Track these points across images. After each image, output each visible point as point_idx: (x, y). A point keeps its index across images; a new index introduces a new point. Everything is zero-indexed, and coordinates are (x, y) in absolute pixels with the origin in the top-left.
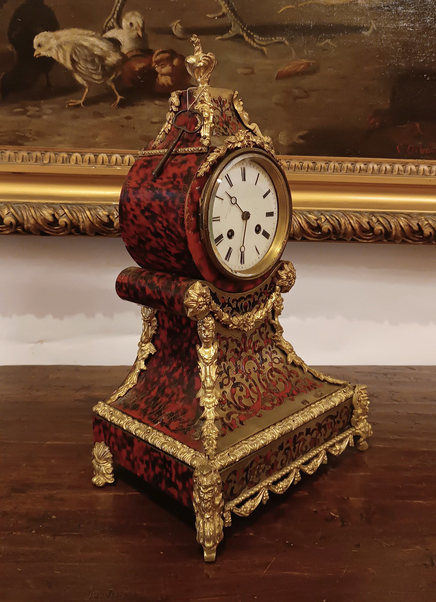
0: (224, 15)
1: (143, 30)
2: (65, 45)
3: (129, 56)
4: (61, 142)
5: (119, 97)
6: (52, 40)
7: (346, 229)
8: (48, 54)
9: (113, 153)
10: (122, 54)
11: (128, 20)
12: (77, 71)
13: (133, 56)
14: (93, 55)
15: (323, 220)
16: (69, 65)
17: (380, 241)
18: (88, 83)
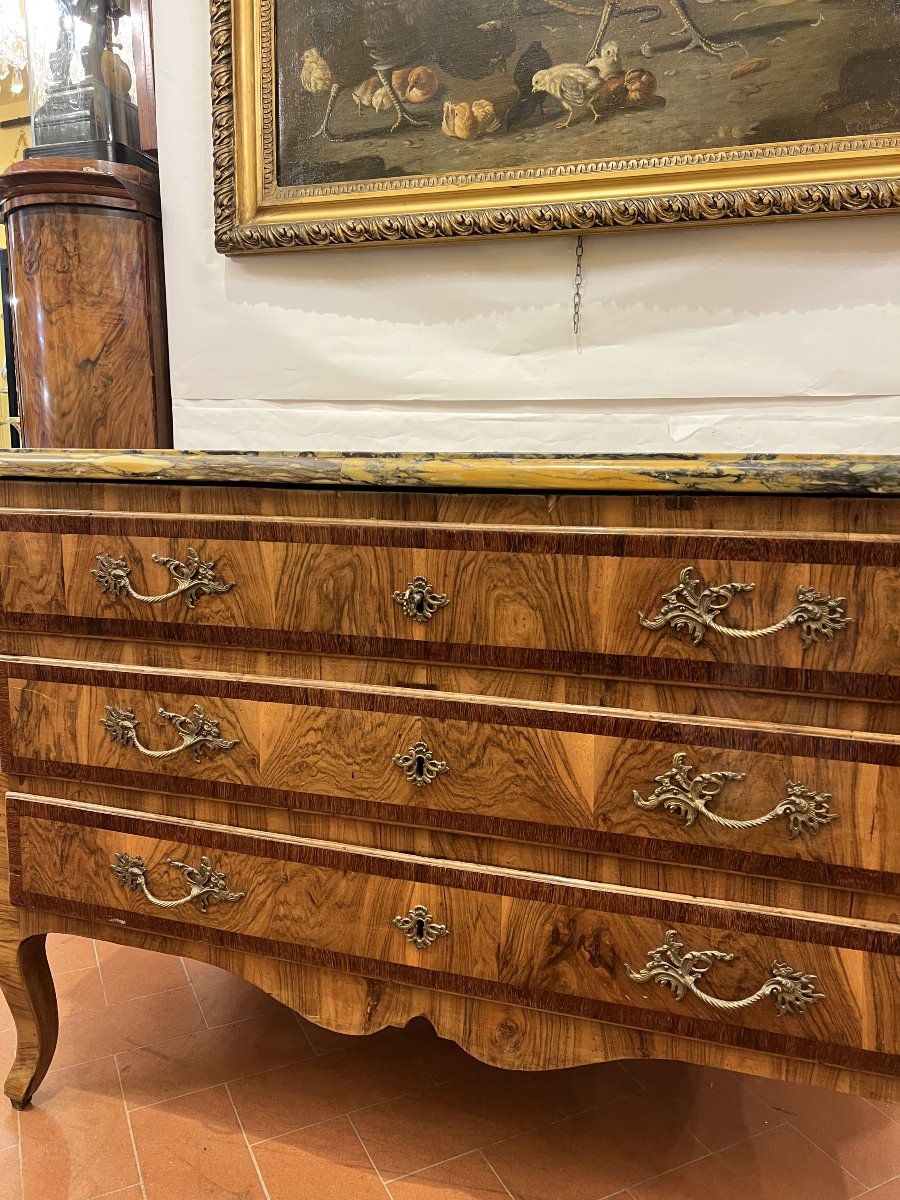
0: (686, 31)
1: (617, 55)
2: (556, 79)
4: (549, 160)
5: (597, 116)
6: (546, 76)
8: (543, 88)
9: (589, 164)
10: (600, 79)
11: (606, 49)
12: (564, 98)
13: (610, 79)
14: (578, 83)
16: (558, 95)
18: (573, 107)
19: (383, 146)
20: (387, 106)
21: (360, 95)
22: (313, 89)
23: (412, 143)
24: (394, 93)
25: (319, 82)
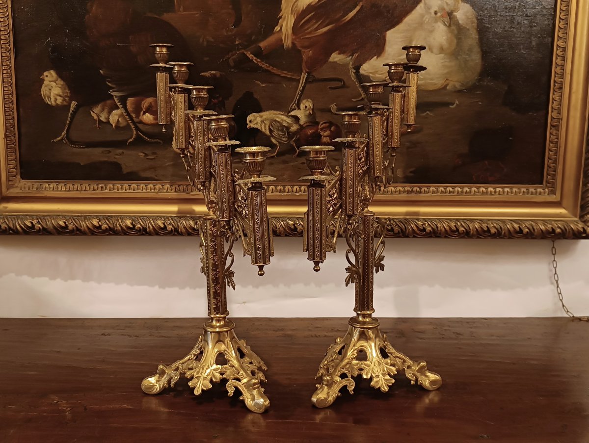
1: (313, 110)
2: (266, 121)
3: (304, 126)
5: (298, 151)
6: (258, 118)
7: (441, 230)
8: (255, 126)
9: (294, 186)
10: (300, 125)
11: (304, 104)
12: (273, 136)
13: (307, 126)
14: (282, 126)
15: (427, 225)
16: (268, 133)
17: (463, 237)
18: (279, 142)
19: (120, 154)
20: (123, 123)
21: (98, 113)
22: (53, 103)
23: (146, 155)
24: (129, 114)
25: (58, 98)
